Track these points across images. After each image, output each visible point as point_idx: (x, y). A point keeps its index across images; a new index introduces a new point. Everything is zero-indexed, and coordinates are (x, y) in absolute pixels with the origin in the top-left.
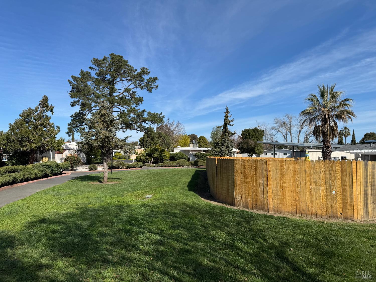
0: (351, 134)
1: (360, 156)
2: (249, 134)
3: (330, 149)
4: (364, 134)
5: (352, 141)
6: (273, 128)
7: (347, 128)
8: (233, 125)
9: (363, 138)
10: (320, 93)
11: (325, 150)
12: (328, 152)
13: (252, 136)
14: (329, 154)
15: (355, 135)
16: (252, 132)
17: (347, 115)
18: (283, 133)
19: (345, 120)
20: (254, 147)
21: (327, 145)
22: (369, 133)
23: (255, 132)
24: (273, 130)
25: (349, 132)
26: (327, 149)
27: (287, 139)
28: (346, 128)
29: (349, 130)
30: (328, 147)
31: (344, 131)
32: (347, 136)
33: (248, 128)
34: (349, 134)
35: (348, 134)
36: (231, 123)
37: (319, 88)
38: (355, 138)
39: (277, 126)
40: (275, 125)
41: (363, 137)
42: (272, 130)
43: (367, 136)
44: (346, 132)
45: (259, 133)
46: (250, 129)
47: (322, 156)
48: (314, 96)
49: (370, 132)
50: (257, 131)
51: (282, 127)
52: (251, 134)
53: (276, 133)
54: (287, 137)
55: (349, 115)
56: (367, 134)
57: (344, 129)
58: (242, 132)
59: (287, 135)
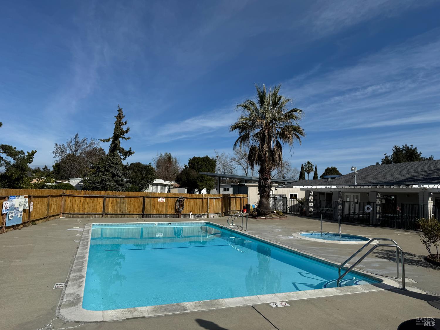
0: (314, 170)
1: (312, 194)
2: (198, 163)
3: (269, 182)
4: (325, 169)
5: (314, 177)
6: (233, 160)
7: (311, 162)
8: (128, 138)
9: (324, 174)
10: (258, 98)
11: (262, 183)
12: (266, 187)
13: (202, 166)
14: (267, 189)
15: (317, 171)
16: (201, 162)
17: (295, 134)
18: (244, 166)
19: (289, 139)
20: (196, 180)
21: (266, 176)
22: (330, 167)
23: (205, 161)
24: (234, 162)
25: (312, 168)
26: (264, 182)
27: (247, 172)
28: (309, 163)
29: (312, 165)
30: (266, 179)
31: (307, 166)
32: (310, 172)
33: (197, 156)
34: (312, 170)
35: (310, 169)
36: (126, 135)
37: (258, 90)
38: (317, 174)
39: (237, 157)
40: (235, 156)
41: (324, 172)
42: (232, 162)
43: (328, 171)
44: (309, 168)
45: (210, 163)
46: (199, 157)
47: (259, 193)
48: (252, 103)
49: (332, 167)
50: (208, 160)
51: (243, 159)
52: (199, 164)
53: (236, 165)
54: (247, 171)
55: (296, 133)
56: (328, 168)
57: (307, 163)
58: (190, 160)
59: (247, 169)
